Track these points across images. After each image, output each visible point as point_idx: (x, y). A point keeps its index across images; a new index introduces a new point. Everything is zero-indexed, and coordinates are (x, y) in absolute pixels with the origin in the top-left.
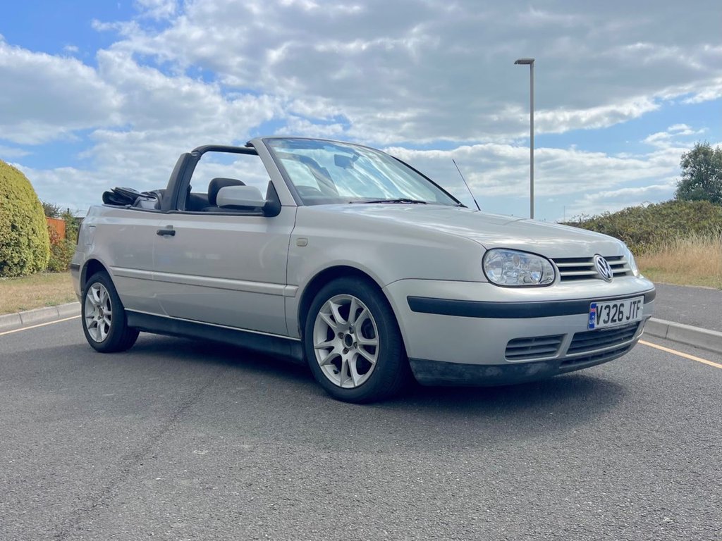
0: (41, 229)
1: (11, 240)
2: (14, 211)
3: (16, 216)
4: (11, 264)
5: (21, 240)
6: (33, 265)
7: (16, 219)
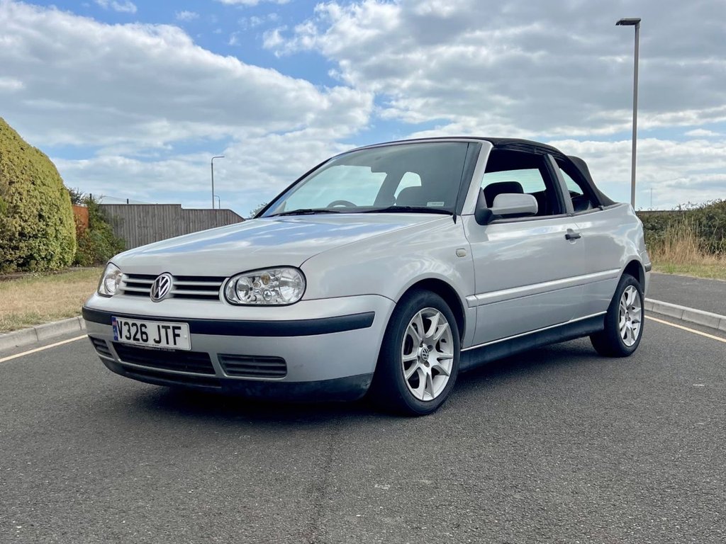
0: (68, 218)
1: (38, 231)
2: (41, 198)
3: (43, 204)
4: (38, 258)
5: (49, 232)
6: (60, 259)
7: (43, 207)
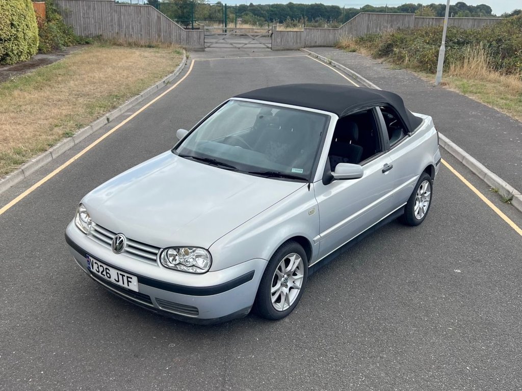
0: (33, 23)
1: (11, 36)
2: (12, 10)
3: (14, 15)
4: (12, 55)
5: (19, 36)
7: (14, 18)
